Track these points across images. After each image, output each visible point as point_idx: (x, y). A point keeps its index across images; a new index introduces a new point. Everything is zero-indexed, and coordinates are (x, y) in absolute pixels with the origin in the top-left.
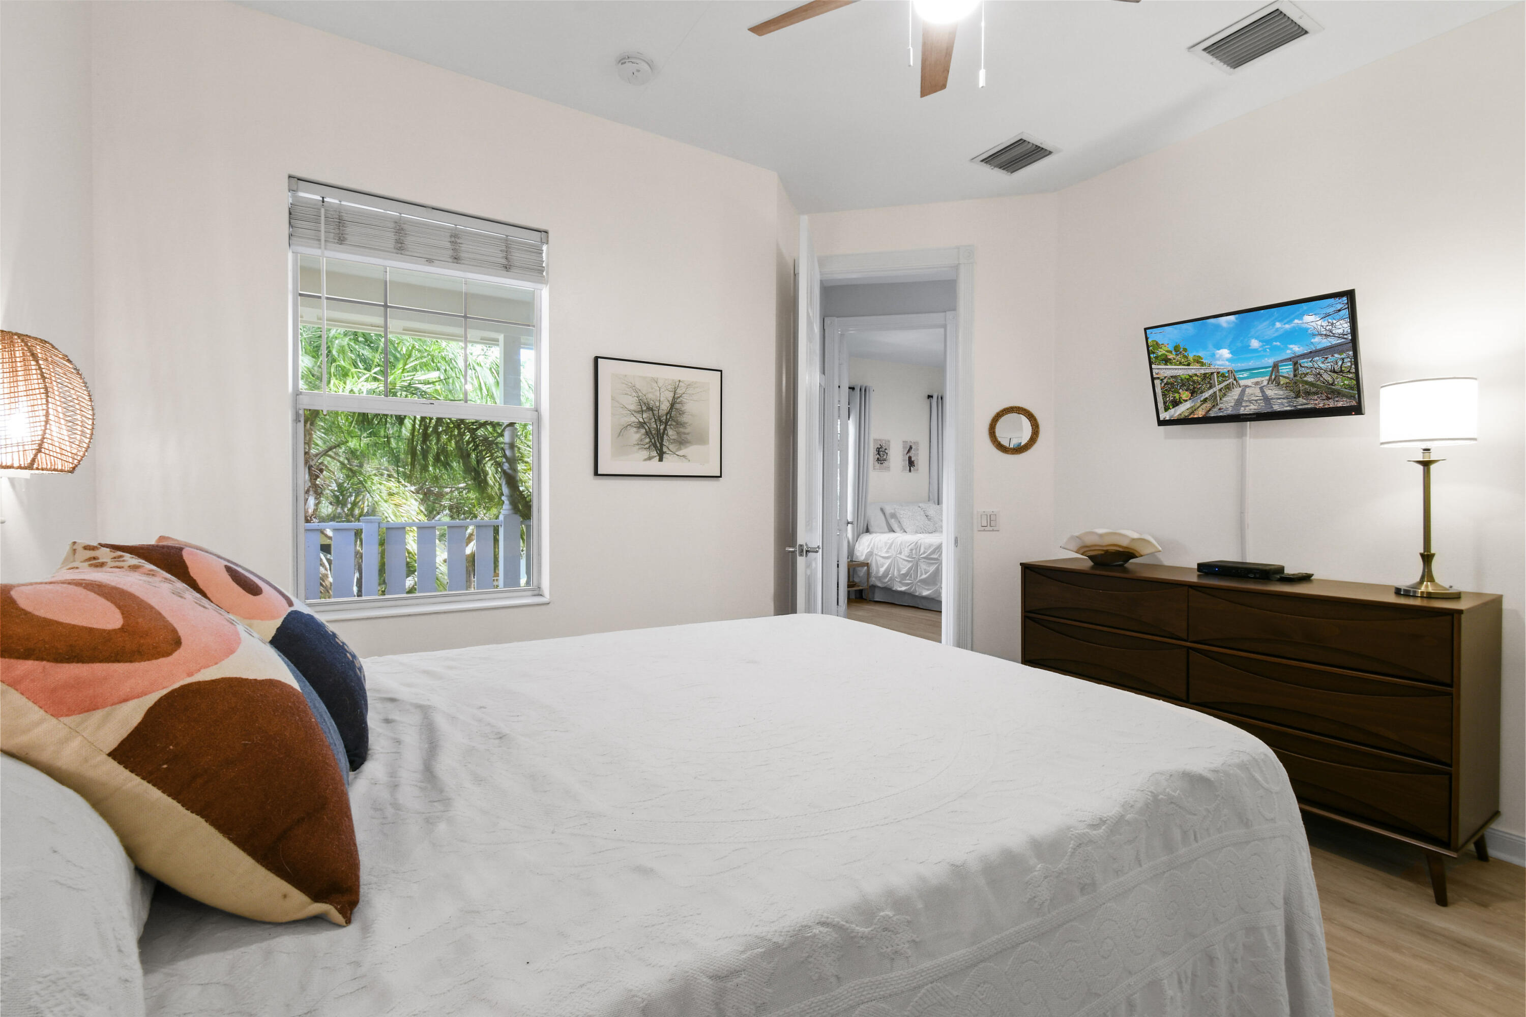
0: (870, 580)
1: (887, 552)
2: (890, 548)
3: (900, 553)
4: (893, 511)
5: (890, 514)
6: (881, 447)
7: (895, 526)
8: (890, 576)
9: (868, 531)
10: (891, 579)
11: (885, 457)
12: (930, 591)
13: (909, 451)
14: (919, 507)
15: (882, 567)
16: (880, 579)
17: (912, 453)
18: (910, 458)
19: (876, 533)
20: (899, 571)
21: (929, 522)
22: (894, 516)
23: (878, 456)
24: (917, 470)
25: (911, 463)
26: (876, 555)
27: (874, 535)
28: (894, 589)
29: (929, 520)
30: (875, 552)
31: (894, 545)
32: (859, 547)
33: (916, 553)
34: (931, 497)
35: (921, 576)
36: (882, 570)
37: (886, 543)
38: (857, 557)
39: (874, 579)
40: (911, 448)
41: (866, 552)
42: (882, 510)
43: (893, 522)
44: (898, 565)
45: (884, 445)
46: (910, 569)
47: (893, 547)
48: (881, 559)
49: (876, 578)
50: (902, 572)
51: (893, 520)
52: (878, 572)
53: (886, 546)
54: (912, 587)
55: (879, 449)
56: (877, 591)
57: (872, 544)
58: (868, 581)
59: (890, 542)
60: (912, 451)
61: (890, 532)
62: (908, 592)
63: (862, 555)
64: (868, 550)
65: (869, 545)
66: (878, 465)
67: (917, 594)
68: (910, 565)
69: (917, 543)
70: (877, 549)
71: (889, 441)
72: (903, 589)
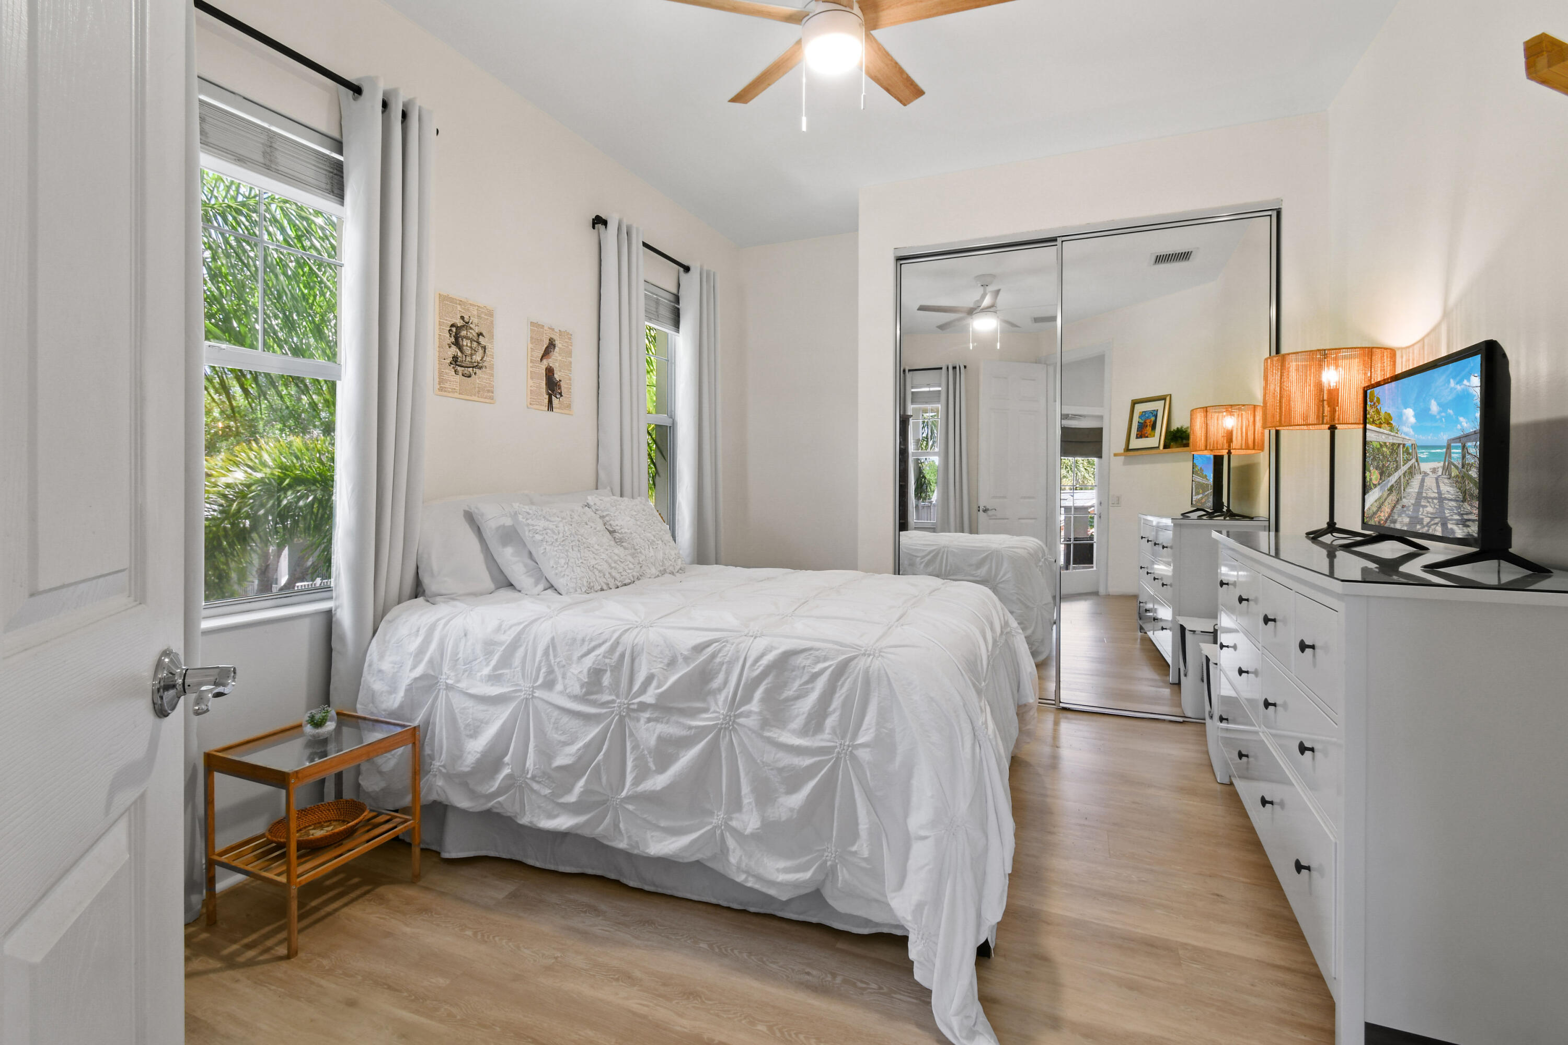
0: (423, 783)
1: (494, 678)
2: (505, 661)
3: (549, 685)
4: (508, 522)
5: (498, 528)
6: (466, 325)
7: (516, 569)
8: (506, 771)
9: (418, 590)
10: (511, 783)
11: (478, 357)
12: (685, 840)
13: (547, 353)
14: (588, 506)
15: (474, 734)
16: (463, 781)
17: (555, 360)
18: (550, 372)
19: (451, 597)
20: (546, 754)
21: (618, 550)
22: (511, 536)
23: (454, 350)
24: (569, 406)
25: (553, 386)
26: (449, 687)
27: (442, 611)
28: (524, 820)
29: (619, 542)
30: (448, 676)
31: (520, 653)
32: (381, 657)
33: (615, 688)
34: (602, 474)
35: (637, 781)
36: (476, 747)
37: (489, 646)
38: (373, 696)
39: (440, 783)
40: (551, 345)
41: (409, 676)
42: (471, 519)
43: (508, 557)
44: (541, 733)
45: (475, 320)
46: (595, 746)
47: (517, 661)
48: (469, 703)
49: (449, 777)
50: (560, 761)
51: (509, 551)
52: (457, 755)
53: (488, 653)
54: (601, 818)
55: (459, 329)
56: (452, 823)
57: (433, 646)
58: (415, 789)
59: (507, 638)
60: (556, 354)
61: (498, 588)
62: (587, 832)
63: (393, 690)
64: (418, 672)
65: (421, 652)
66: (455, 380)
67: (622, 845)
68: (593, 731)
69: (617, 643)
70: (455, 661)
71: (490, 314)
72: (563, 822)
